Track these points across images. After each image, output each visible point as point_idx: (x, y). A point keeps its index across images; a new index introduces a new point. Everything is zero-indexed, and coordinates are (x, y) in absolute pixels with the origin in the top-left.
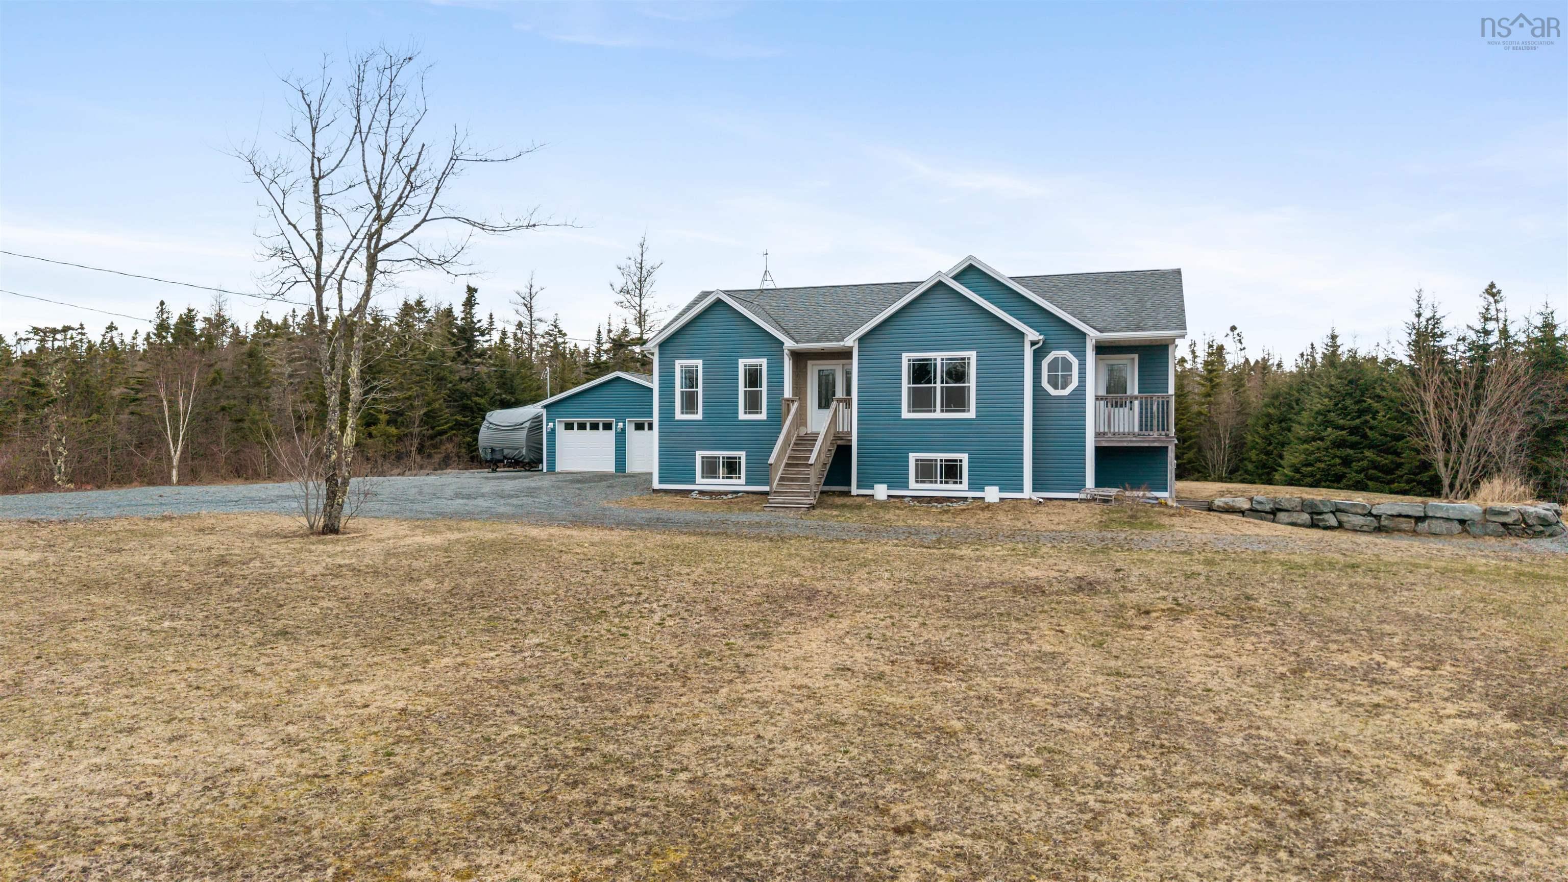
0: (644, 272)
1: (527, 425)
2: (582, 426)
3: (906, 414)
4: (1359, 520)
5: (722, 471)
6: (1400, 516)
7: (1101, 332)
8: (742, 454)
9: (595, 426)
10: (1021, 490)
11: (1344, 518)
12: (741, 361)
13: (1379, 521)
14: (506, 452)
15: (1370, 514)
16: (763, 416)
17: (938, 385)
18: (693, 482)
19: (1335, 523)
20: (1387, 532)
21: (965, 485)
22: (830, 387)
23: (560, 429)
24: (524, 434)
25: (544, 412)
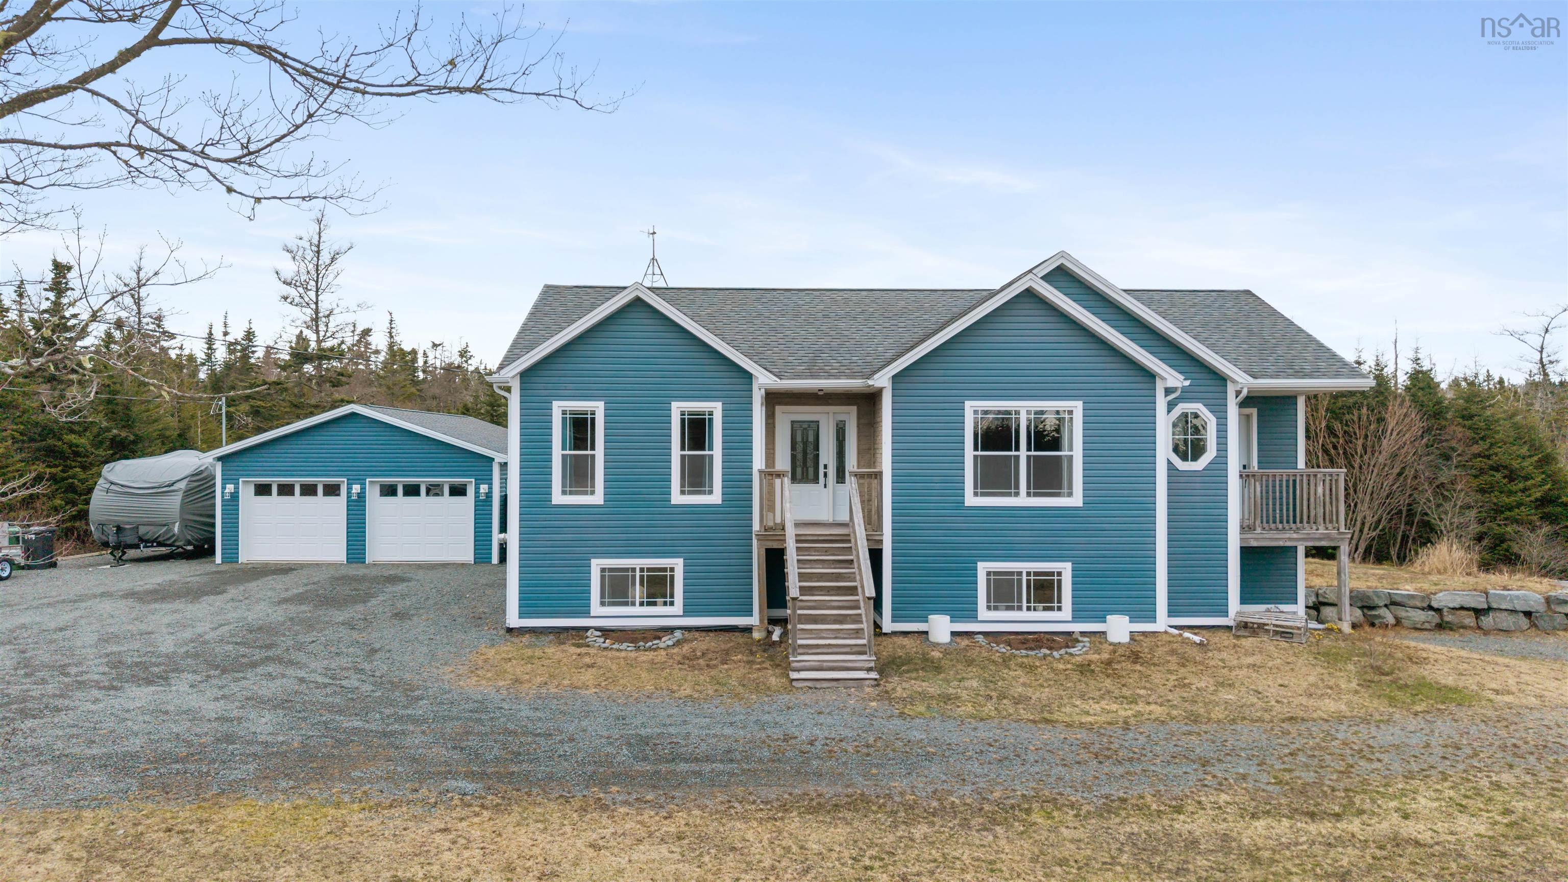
0: (325, 258)
1: (182, 485)
2: (286, 490)
3: (971, 500)
4: (1420, 616)
5: (638, 591)
6: (1462, 608)
7: (1255, 377)
8: (678, 564)
9: (309, 490)
10: (1153, 618)
11: (1402, 613)
12: (675, 405)
13: (1441, 616)
14: (142, 530)
15: (1430, 608)
16: (715, 498)
17: (1023, 453)
18: (586, 613)
19: (1391, 620)
20: (1451, 629)
21: (1067, 612)
22: (810, 448)
23: (246, 493)
24: (175, 502)
25: (219, 467)
